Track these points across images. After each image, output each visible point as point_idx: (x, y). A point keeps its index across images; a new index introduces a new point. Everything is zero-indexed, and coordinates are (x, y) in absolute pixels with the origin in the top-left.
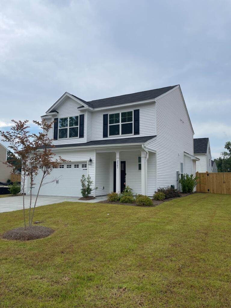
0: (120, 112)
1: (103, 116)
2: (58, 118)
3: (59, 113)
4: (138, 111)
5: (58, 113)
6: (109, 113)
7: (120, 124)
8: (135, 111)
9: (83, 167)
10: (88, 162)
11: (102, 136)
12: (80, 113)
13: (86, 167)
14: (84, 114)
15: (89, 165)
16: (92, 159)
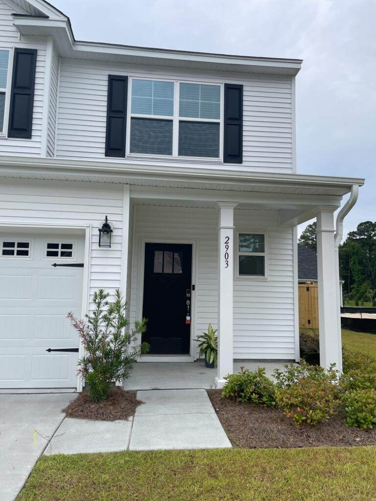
1: (106, 78)
4: (239, 89)
7: (176, 118)
8: (227, 87)
9: (49, 254)
10: (93, 234)
11: (103, 151)
12: (17, 40)
13: (69, 254)
14: (36, 51)
15: (96, 246)
16: (113, 224)
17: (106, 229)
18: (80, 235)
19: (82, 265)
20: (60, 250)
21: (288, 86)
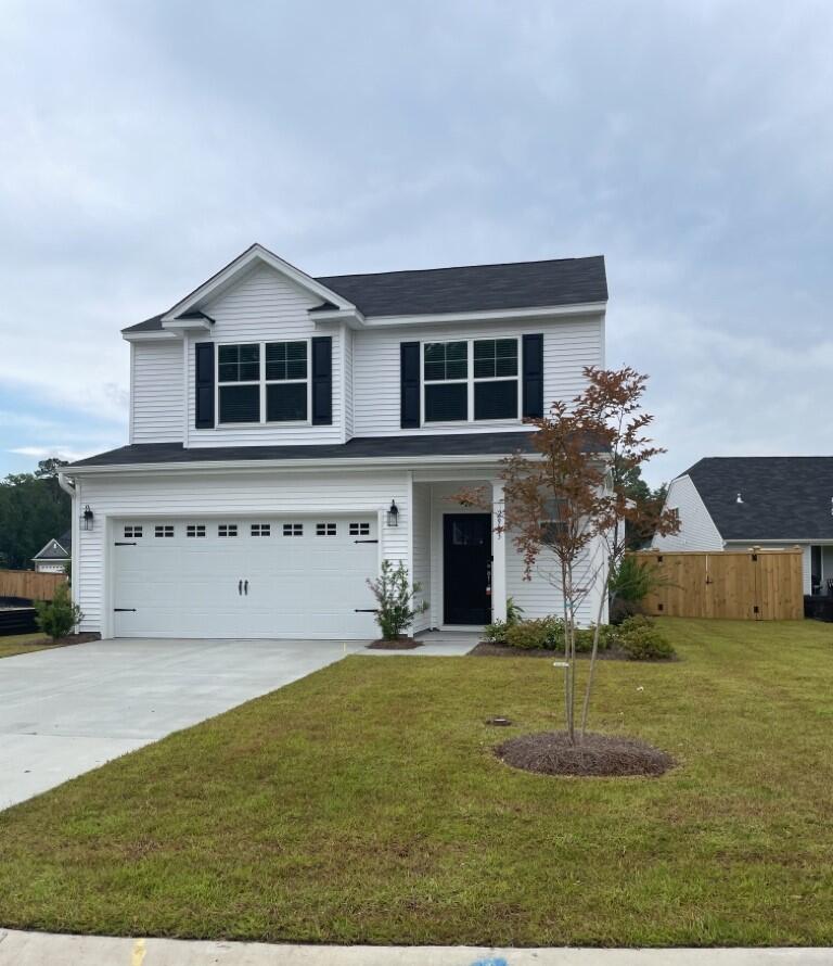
0: (470, 339)
1: (399, 346)
2: (212, 344)
3: (217, 323)
4: (539, 339)
5: (213, 322)
6: (425, 340)
7: (471, 381)
8: (526, 338)
9: (352, 533)
10: (383, 516)
11: (399, 423)
12: (313, 329)
13: (367, 533)
14: (330, 338)
15: (385, 526)
16: (398, 506)
17: (394, 510)
18: (374, 516)
19: (376, 542)
20: (359, 529)
21: (597, 328)
